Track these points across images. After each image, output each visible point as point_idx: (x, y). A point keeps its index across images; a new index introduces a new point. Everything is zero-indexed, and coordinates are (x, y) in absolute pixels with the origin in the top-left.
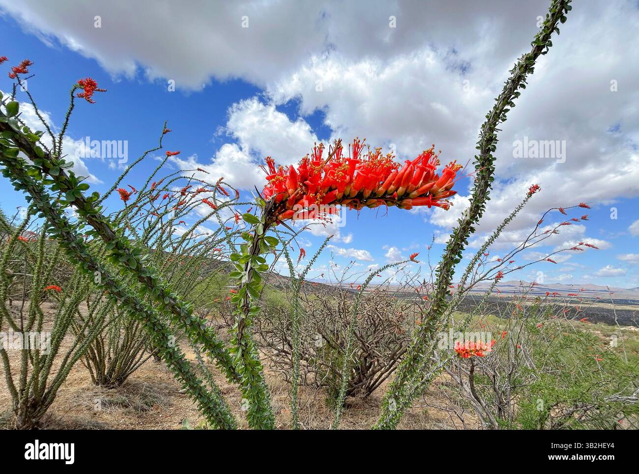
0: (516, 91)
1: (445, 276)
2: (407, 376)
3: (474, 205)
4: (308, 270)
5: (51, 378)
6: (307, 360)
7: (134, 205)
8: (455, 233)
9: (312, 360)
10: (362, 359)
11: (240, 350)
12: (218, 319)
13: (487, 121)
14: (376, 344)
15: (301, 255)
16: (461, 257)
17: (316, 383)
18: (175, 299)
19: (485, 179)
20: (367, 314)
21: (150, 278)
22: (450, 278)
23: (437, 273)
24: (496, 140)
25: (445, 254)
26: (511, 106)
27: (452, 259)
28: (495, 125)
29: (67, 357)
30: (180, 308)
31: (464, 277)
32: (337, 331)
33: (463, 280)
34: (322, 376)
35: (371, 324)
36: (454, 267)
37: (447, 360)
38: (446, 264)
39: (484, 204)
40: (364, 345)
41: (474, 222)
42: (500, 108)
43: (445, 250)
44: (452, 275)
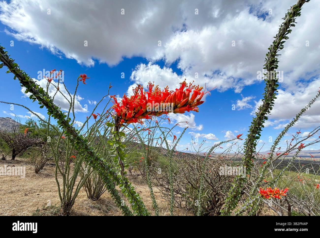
0: (288, 29)
1: (250, 147)
2: (231, 207)
3: (266, 103)
4: (176, 146)
5: (73, 194)
6: (181, 194)
7: (99, 121)
8: (254, 121)
9: (184, 195)
10: (213, 196)
11: (124, 185)
12: (137, 171)
13: (269, 51)
14: (221, 188)
15: (174, 139)
16: (260, 135)
17: (187, 207)
18: (102, 161)
19: (272, 86)
20: (213, 170)
21: (91, 152)
22: (254, 148)
23: (245, 145)
24: (278, 61)
25: (249, 134)
26: (285, 39)
27: (254, 137)
28: (275, 52)
29: (78, 186)
30: (105, 165)
31: (272, 148)
32: (197, 179)
33: (272, 150)
34: (189, 204)
35: (217, 176)
36: (256, 141)
37: (254, 199)
38: (250, 140)
39: (273, 101)
40: (213, 188)
41: (267, 113)
42: (278, 42)
43: (249, 131)
44: (254, 146)
